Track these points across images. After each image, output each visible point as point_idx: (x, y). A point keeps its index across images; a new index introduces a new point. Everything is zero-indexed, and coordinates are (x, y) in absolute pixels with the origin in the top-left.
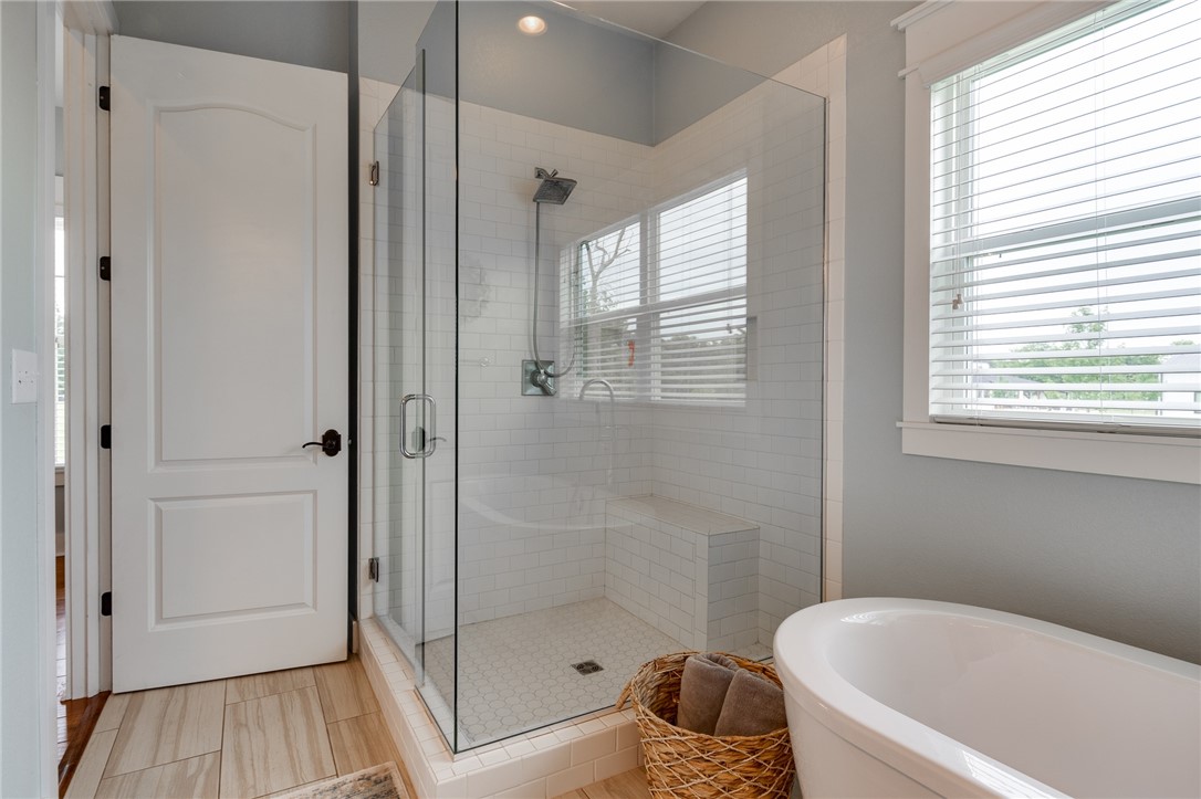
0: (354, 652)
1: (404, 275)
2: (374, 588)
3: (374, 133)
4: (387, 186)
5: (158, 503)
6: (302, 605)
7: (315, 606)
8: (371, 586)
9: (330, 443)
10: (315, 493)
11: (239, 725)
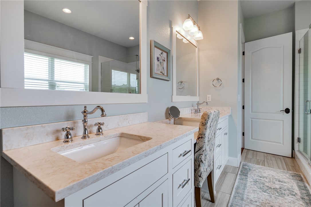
0: (293, 156)
1: (308, 77)
2: (299, 144)
3: (300, 42)
4: (303, 53)
5: (252, 119)
6: (280, 143)
7: (283, 144)
8: (298, 144)
9: (287, 111)
10: (283, 121)
11: (267, 159)
